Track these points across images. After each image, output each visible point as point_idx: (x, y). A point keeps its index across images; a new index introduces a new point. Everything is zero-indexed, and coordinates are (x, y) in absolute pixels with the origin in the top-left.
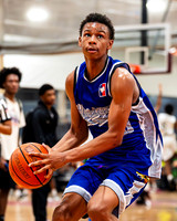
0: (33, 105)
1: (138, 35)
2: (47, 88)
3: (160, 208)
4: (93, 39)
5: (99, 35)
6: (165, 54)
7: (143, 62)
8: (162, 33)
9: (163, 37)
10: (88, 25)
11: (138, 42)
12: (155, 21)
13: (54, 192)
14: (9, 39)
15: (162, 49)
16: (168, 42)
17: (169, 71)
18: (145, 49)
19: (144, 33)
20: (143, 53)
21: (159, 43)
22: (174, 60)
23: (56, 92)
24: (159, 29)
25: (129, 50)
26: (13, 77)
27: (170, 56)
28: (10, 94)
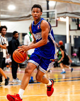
0: (11, 38)
1: (46, 14)
2: (15, 32)
3: (55, 73)
4: (35, 13)
5: (37, 12)
6: (55, 20)
8: (54, 13)
9: (54, 14)
10: (34, 8)
11: (46, 16)
12: (51, 9)
13: (19, 68)
14: (2, 16)
15: (54, 18)
16: (56, 16)
17: (57, 26)
18: (48, 19)
19: (48, 13)
21: (53, 16)
22: (58, 22)
23: (19, 34)
24: (53, 12)
26: (4, 29)
27: (57, 21)
28: (3, 35)
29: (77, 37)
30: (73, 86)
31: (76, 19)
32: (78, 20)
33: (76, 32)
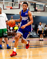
6: (18, 4)
7: (13, 6)
15: (18, 3)
17: (19, 8)
20: (13, 4)
25: (9, 3)
27: (19, 4)
29: (34, 17)
30: (31, 51)
31: (34, 3)
32: (35, 4)
33: (34, 13)
